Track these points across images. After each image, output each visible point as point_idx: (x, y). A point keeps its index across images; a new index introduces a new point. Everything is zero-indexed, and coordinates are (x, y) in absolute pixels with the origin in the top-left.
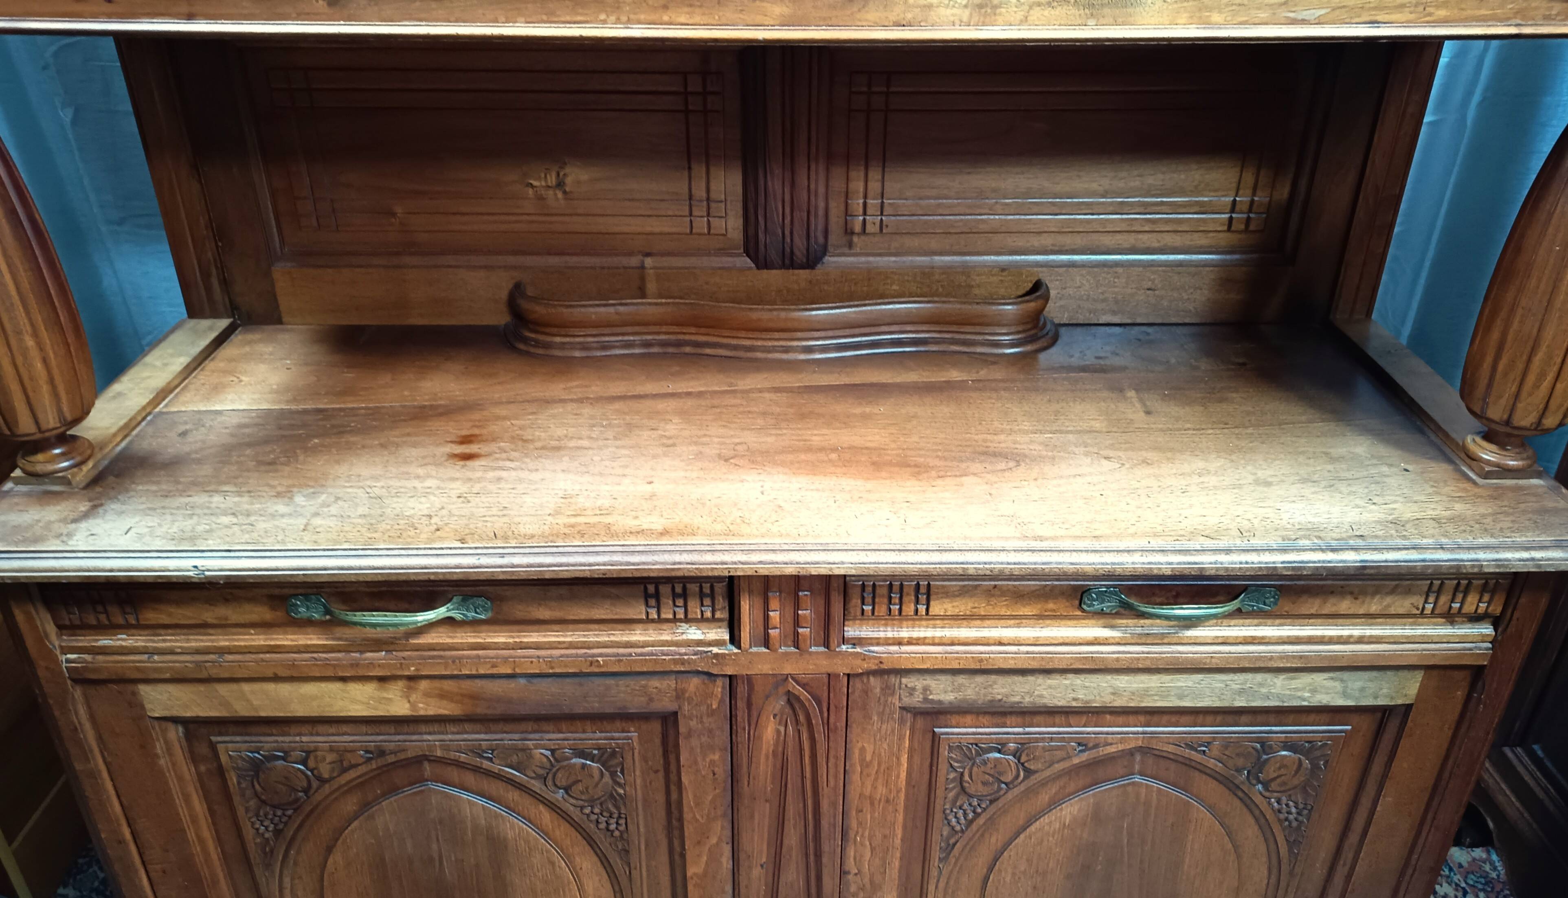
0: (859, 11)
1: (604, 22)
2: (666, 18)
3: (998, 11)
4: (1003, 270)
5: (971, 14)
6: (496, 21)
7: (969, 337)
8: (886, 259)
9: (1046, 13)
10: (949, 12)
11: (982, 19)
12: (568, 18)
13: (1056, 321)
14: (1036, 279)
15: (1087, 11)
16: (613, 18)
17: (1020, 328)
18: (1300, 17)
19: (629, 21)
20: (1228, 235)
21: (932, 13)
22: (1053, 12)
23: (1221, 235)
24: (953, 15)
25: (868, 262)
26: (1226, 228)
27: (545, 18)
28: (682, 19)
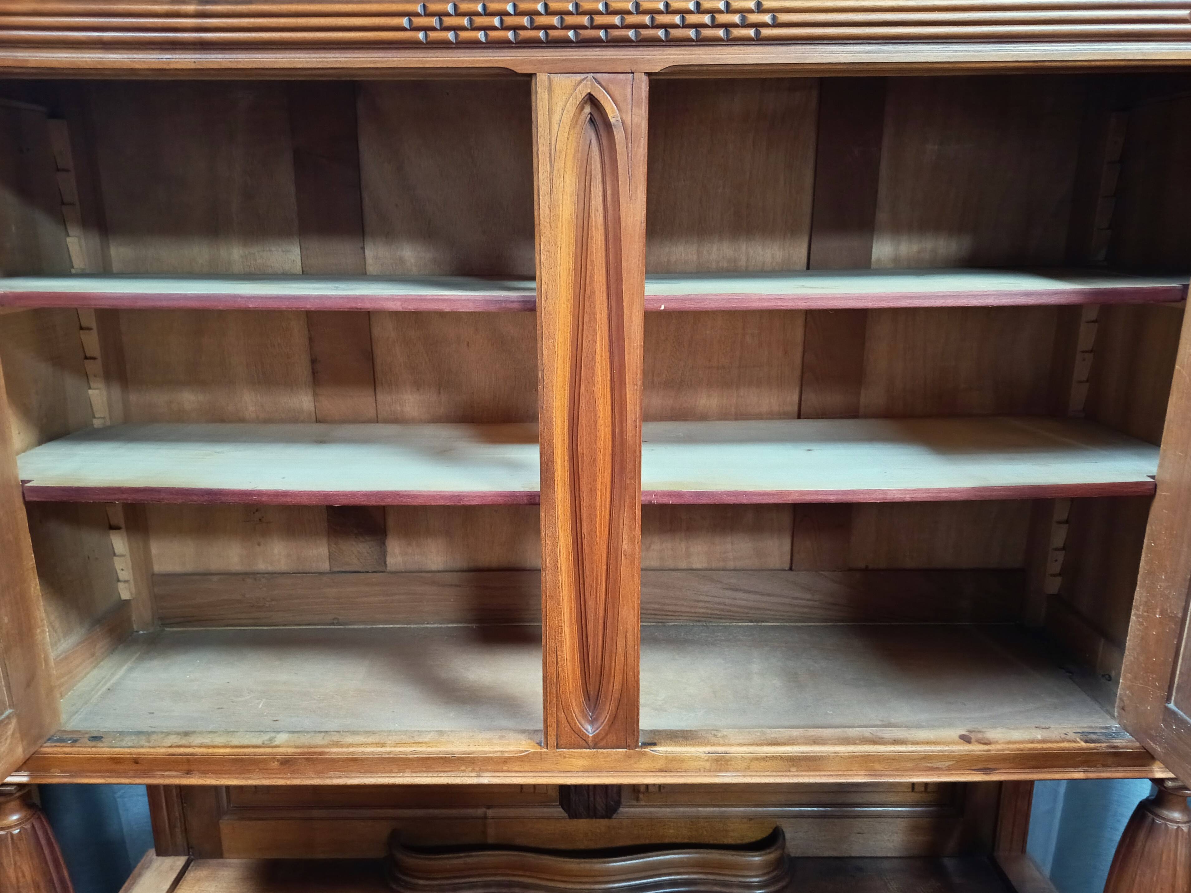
0: (635, 763)
1: (464, 771)
2: (505, 768)
3: (729, 763)
4: (751, 819)
5: (711, 766)
6: (391, 771)
7: (727, 878)
8: (664, 809)
9: (762, 764)
10: (696, 763)
11: (719, 767)
12: (440, 769)
13: (792, 855)
14: (775, 826)
15: (790, 763)
16: (470, 769)
17: (765, 871)
18: (935, 766)
19: (481, 770)
20: (913, 794)
21: (684, 764)
22: (767, 764)
23: (908, 794)
24: (699, 765)
25: (651, 813)
26: (910, 790)
27: (424, 769)
28: (516, 769)
